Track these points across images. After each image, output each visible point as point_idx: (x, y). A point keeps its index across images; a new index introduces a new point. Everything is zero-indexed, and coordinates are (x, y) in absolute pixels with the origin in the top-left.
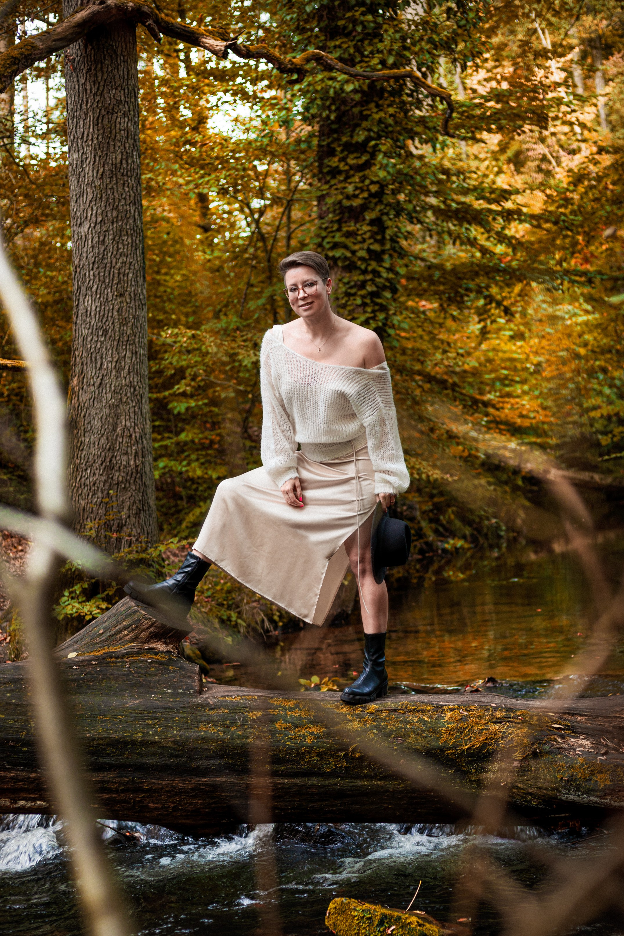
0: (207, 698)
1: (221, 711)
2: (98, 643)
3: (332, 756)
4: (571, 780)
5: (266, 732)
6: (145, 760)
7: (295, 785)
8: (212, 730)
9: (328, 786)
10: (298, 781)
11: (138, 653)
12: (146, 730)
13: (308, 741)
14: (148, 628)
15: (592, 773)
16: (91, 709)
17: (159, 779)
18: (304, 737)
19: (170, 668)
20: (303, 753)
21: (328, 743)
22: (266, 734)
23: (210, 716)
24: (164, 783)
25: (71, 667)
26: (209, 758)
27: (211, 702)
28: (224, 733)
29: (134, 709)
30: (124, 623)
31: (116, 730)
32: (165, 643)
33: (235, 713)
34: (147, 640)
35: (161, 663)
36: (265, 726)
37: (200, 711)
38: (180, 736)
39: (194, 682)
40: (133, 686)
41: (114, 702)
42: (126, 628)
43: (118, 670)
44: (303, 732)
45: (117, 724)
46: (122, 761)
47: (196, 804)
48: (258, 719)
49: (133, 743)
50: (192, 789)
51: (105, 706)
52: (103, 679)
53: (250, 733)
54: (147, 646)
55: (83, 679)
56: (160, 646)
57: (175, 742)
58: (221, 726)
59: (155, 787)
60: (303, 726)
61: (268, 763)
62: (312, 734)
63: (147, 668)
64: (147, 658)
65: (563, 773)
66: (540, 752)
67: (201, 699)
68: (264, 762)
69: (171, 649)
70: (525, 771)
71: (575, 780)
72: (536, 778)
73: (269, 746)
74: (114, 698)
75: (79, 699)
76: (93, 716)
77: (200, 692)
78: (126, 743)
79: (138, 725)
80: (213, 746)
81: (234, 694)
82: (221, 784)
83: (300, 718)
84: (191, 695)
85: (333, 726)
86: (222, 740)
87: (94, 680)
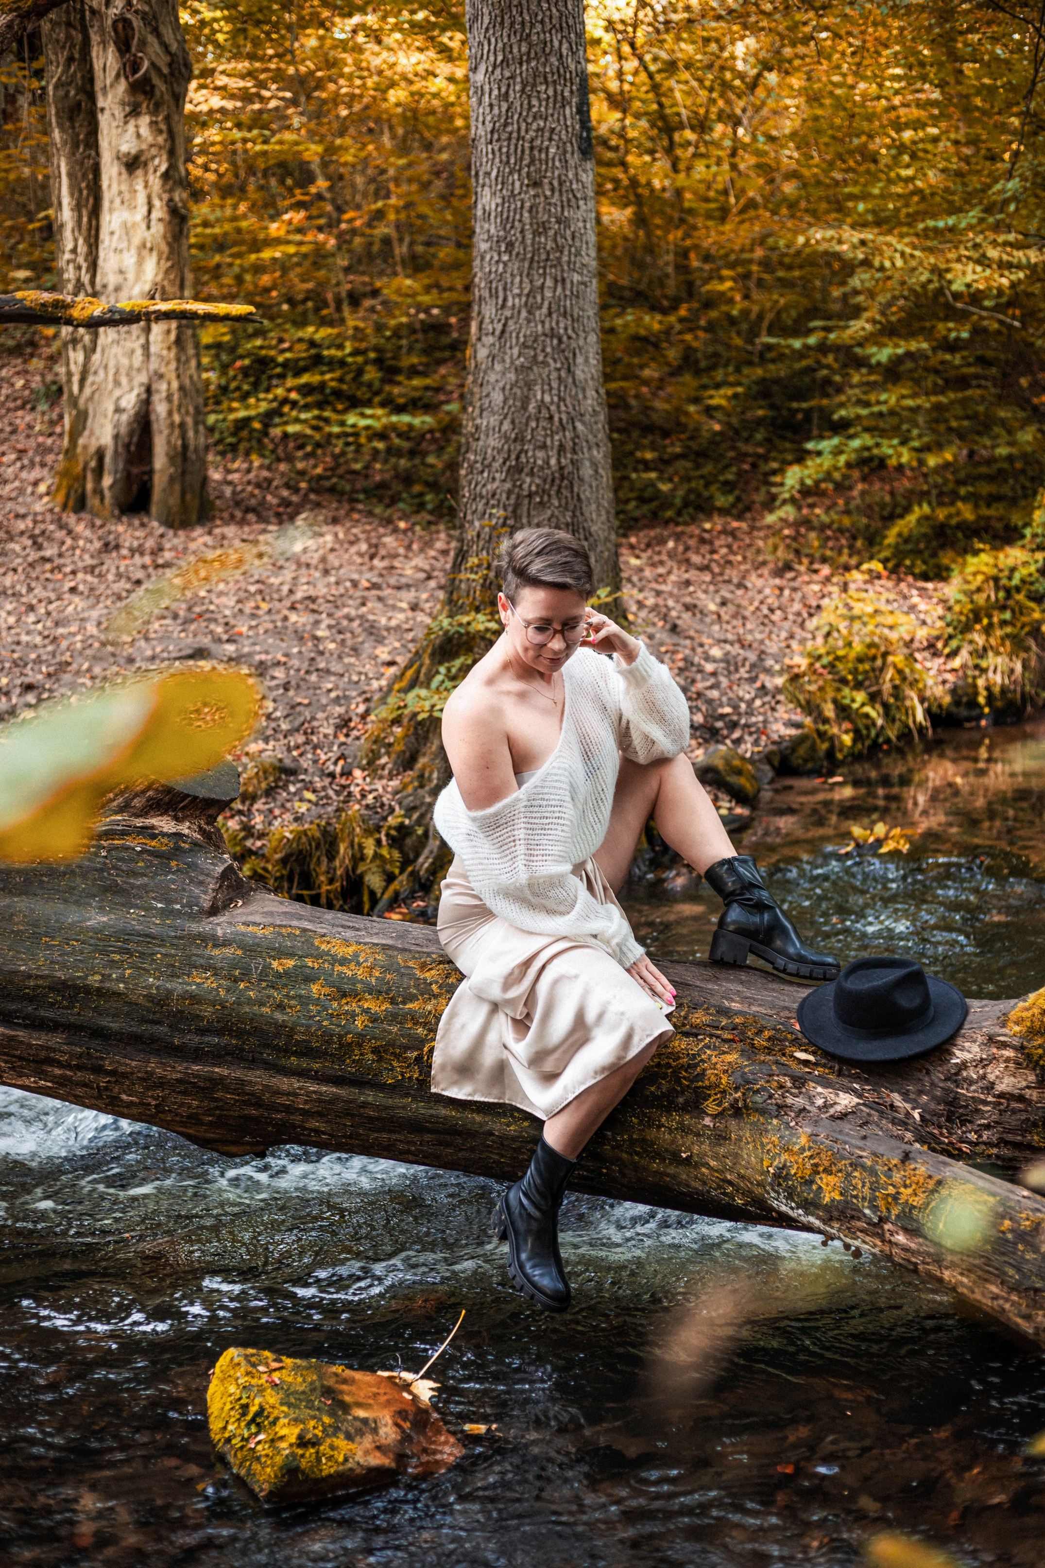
0: (219, 924)
1: (228, 951)
3: (397, 1056)
4: (781, 1175)
5: (293, 998)
6: (106, 1022)
7: (336, 1098)
8: (210, 983)
9: (392, 1108)
10: (342, 1092)
11: (123, 834)
12: (107, 972)
13: (359, 1024)
14: (144, 792)
15: (815, 1170)
16: (36, 924)
17: (126, 1056)
18: (353, 1015)
19: (173, 863)
20: (350, 1044)
21: (391, 1032)
22: (293, 1002)
23: (211, 957)
24: (134, 1063)
26: (202, 1032)
27: (220, 932)
28: (228, 990)
29: (94, 930)
31: (64, 966)
32: (176, 819)
33: (252, 957)
34: (143, 813)
35: (156, 854)
36: (294, 987)
37: (198, 946)
38: (158, 988)
39: (206, 892)
40: (106, 890)
41: (73, 916)
44: (354, 1006)
45: (67, 954)
46: (72, 1019)
47: (189, 1106)
48: (286, 973)
49: (87, 990)
50: (178, 1080)
51: (57, 921)
53: (269, 997)
54: (139, 822)
56: (165, 824)
57: (149, 997)
58: (225, 978)
59: (122, 1069)
60: (355, 995)
61: (295, 1053)
62: (367, 1011)
63: (132, 860)
64: (136, 844)
65: (773, 1158)
66: (746, 1106)
67: (205, 926)
68: (286, 1051)
69: (184, 828)
70: (721, 1137)
71: (787, 1178)
72: (736, 1156)
73: (295, 1025)
74: (74, 908)
75: (22, 904)
76: (36, 937)
77: (214, 911)
78: (77, 989)
79: (98, 960)
80: (207, 1011)
81: (267, 920)
82: (222, 1078)
83: (353, 980)
84: (192, 917)
85: (404, 1003)
86: (222, 1003)
87: (52, 873)
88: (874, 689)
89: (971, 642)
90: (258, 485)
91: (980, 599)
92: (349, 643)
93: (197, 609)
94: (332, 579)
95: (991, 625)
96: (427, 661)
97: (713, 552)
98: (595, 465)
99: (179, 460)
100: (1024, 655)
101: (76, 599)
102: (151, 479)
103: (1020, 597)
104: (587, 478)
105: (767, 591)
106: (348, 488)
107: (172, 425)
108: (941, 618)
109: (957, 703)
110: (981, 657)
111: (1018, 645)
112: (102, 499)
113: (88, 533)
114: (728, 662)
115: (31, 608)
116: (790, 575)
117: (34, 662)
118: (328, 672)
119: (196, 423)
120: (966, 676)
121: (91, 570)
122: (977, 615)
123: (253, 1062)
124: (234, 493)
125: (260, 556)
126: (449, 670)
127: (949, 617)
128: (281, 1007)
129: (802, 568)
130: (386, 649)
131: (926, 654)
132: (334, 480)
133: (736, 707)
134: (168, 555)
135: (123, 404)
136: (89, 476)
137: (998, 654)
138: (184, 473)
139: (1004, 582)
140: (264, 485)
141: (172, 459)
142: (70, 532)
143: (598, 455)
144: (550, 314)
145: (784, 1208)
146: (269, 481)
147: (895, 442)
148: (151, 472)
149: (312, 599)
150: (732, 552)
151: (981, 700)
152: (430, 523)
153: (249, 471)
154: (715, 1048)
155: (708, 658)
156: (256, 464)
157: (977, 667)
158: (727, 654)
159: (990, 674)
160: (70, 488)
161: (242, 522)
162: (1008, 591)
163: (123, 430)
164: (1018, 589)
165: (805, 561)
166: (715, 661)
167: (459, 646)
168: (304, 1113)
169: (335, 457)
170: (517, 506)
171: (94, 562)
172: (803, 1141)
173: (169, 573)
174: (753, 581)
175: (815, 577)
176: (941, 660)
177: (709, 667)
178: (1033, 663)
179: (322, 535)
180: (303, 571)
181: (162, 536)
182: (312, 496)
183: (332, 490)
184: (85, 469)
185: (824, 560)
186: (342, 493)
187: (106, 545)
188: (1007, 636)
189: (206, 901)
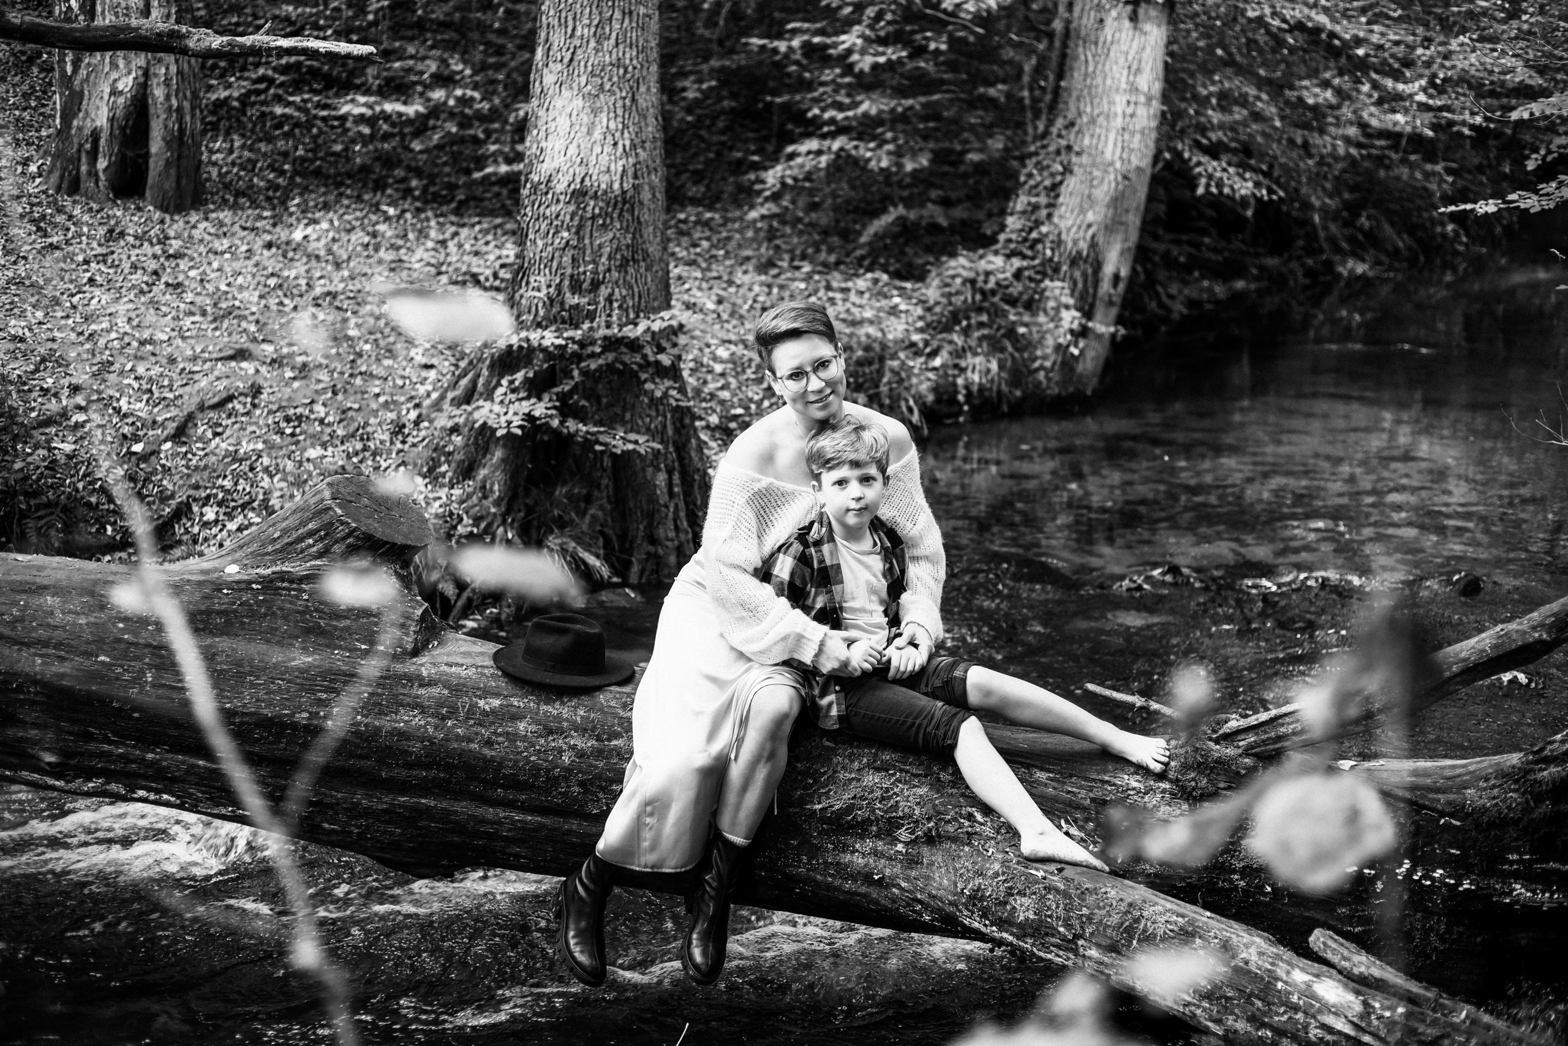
0: (422, 665)
1: (435, 691)
2: (268, 554)
3: (604, 788)
4: (976, 897)
5: (500, 735)
7: (542, 826)
8: (418, 721)
10: (547, 821)
12: (315, 709)
13: (566, 759)
14: (344, 539)
15: (1009, 893)
16: (239, 663)
17: (331, 789)
18: (560, 751)
20: (557, 778)
21: (596, 767)
22: (500, 739)
23: (418, 697)
24: (340, 795)
25: (220, 590)
26: (410, 766)
27: (425, 673)
28: (436, 728)
29: (302, 671)
30: (310, 526)
31: (270, 704)
33: (459, 697)
34: (343, 558)
36: (501, 725)
37: (405, 686)
38: (366, 725)
39: (407, 634)
40: (308, 631)
41: (276, 656)
42: (311, 534)
43: (290, 603)
44: (560, 743)
45: (273, 692)
46: (275, 754)
47: (392, 834)
48: (493, 711)
49: (295, 726)
50: (383, 810)
51: (261, 661)
52: (265, 615)
53: (477, 734)
55: (235, 611)
57: (357, 734)
58: (432, 715)
59: (327, 800)
60: (561, 732)
61: (502, 786)
62: (573, 747)
65: (967, 881)
66: (939, 835)
67: (409, 667)
68: (494, 784)
70: (912, 861)
71: (982, 899)
72: (928, 878)
73: (503, 759)
74: (277, 648)
75: (223, 644)
76: (241, 676)
77: (416, 652)
78: (283, 726)
79: (305, 699)
80: (416, 747)
81: (468, 661)
82: (428, 808)
83: (558, 718)
84: (398, 658)
85: (609, 740)
86: (430, 739)
87: (253, 614)
88: (871, 392)
89: (951, 342)
90: (242, 167)
91: (958, 300)
92: (382, 343)
93: (224, 305)
94: (346, 273)
95: (969, 326)
96: (485, 372)
97: (695, 245)
98: (652, 188)
99: (175, 145)
100: (1001, 356)
101: (97, 292)
102: (147, 163)
103: (996, 299)
104: (646, 202)
105: (756, 288)
106: (332, 171)
107: (169, 109)
108: (921, 318)
109: (938, 400)
110: (959, 356)
111: (995, 346)
112: (97, 183)
113: (86, 218)
114: (734, 363)
115: (56, 302)
116: (774, 271)
117: (76, 360)
118: (371, 375)
119: (193, 109)
120: (946, 375)
121: (103, 259)
122: (955, 317)
123: (459, 794)
124: (220, 174)
125: (269, 246)
126: (512, 382)
127: (929, 318)
128: (489, 743)
129: (785, 264)
130: (420, 350)
131: (909, 352)
132: (318, 163)
133: (747, 408)
134: (175, 245)
135: (120, 86)
136: (84, 159)
137: (976, 354)
138: (179, 158)
139: (980, 284)
140: (249, 166)
141: (168, 143)
142: (70, 217)
143: (655, 179)
144: (617, 45)
145: (976, 925)
146: (254, 163)
147: (872, 145)
148: (147, 155)
149: (333, 295)
150: (713, 246)
151: (961, 398)
152: (419, 210)
153: (231, 151)
154: (906, 783)
155: (715, 359)
156: (237, 144)
157: (956, 366)
158: (733, 354)
159: (969, 373)
160: (64, 169)
161: (235, 207)
162: (983, 292)
163: (119, 113)
164: (993, 292)
165: (786, 257)
166: (722, 362)
167: (519, 359)
168: (506, 839)
169: (315, 138)
170: (580, 227)
171: (103, 250)
172: (997, 866)
173: (183, 264)
174: (739, 277)
175: (797, 274)
176: (922, 359)
177: (718, 368)
178: (1009, 364)
179: (315, 222)
180: (314, 262)
181: (162, 222)
182: (298, 180)
183: (317, 173)
184: (79, 151)
185: (804, 257)
186: (328, 177)
187: (111, 231)
188: (984, 337)
189: (408, 643)
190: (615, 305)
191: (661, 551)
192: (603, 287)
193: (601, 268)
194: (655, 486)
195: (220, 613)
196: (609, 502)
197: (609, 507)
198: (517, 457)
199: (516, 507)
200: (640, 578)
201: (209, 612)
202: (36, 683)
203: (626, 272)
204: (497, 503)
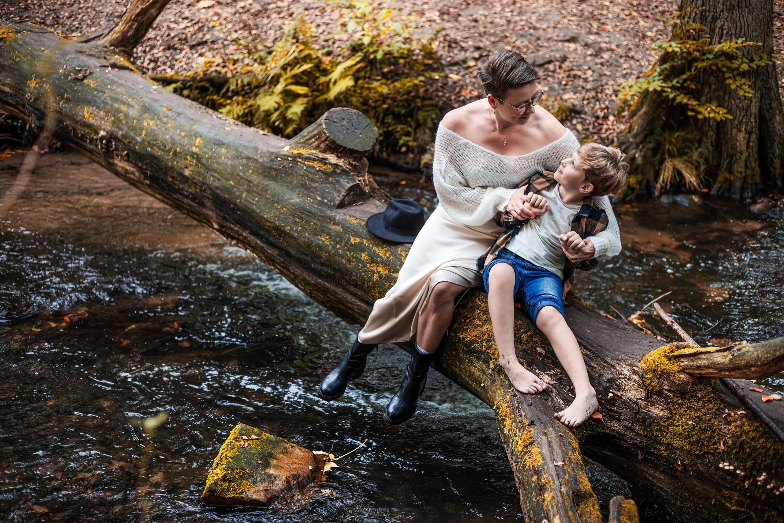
0: (339, 214)
1: (337, 228)
2: (300, 143)
5: (355, 258)
6: (290, 250)
8: (327, 242)
11: (314, 160)
12: (293, 226)
13: (374, 278)
14: (325, 141)
18: (373, 273)
19: (330, 179)
20: (370, 287)
22: (354, 260)
23: (330, 229)
25: (277, 158)
26: (322, 264)
27: (337, 218)
28: (333, 247)
29: (293, 205)
31: (279, 218)
32: (337, 157)
33: (345, 233)
34: (324, 151)
35: (324, 173)
36: (356, 253)
37: (328, 223)
38: (309, 239)
39: (338, 196)
40: (302, 186)
41: (288, 195)
43: (300, 170)
44: (375, 269)
46: (280, 245)
48: (355, 244)
49: (285, 232)
51: (282, 197)
52: (291, 174)
53: (346, 255)
54: (321, 155)
55: (280, 170)
56: (332, 158)
57: (305, 243)
58: (333, 240)
60: (377, 263)
61: (352, 285)
62: (379, 272)
63: (314, 174)
64: (317, 166)
67: (332, 213)
68: (350, 283)
69: (341, 162)
73: (353, 271)
74: (290, 192)
75: (272, 185)
76: (273, 202)
77: (341, 206)
78: (281, 231)
79: (291, 219)
80: (324, 255)
82: (329, 288)
83: (378, 256)
84: (330, 207)
85: (393, 273)
86: (329, 252)
87: (286, 173)
123: (339, 284)
128: (349, 261)
189: (338, 200)
190: (725, 32)
191: (732, 178)
192: (719, 21)
193: (718, 10)
194: (737, 140)
195: (275, 169)
196: (712, 145)
197: (711, 148)
198: (654, 112)
199: (648, 140)
200: (718, 191)
201: (271, 168)
202: (210, 189)
203: (733, 13)
204: (635, 137)
